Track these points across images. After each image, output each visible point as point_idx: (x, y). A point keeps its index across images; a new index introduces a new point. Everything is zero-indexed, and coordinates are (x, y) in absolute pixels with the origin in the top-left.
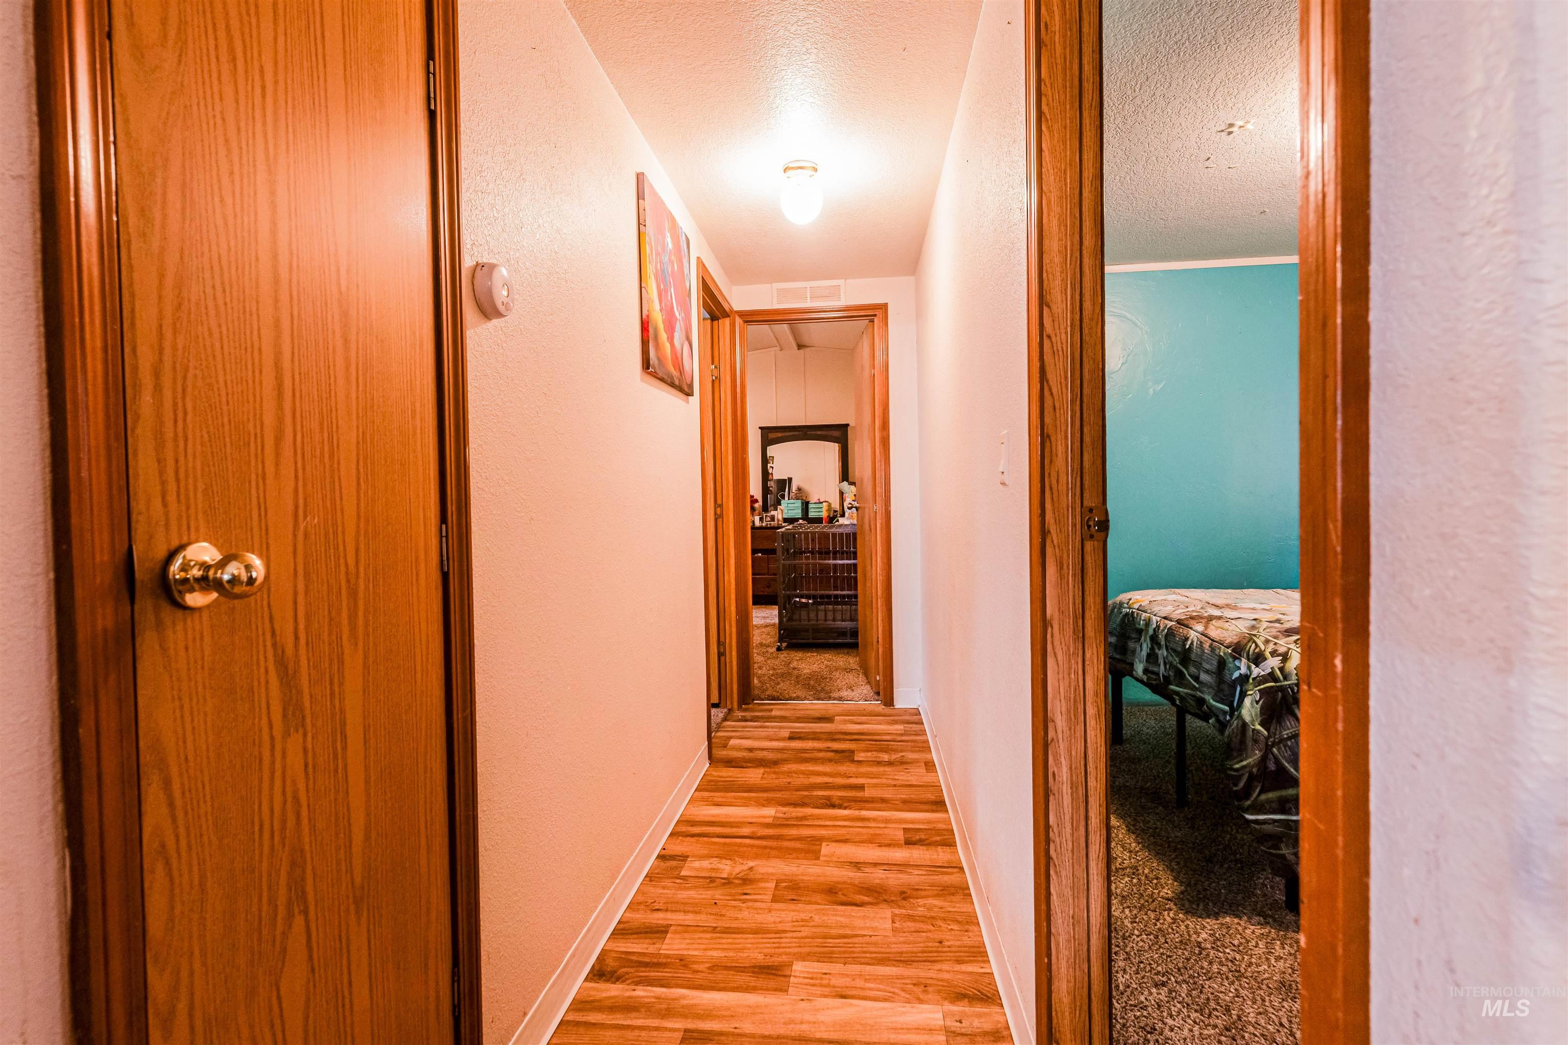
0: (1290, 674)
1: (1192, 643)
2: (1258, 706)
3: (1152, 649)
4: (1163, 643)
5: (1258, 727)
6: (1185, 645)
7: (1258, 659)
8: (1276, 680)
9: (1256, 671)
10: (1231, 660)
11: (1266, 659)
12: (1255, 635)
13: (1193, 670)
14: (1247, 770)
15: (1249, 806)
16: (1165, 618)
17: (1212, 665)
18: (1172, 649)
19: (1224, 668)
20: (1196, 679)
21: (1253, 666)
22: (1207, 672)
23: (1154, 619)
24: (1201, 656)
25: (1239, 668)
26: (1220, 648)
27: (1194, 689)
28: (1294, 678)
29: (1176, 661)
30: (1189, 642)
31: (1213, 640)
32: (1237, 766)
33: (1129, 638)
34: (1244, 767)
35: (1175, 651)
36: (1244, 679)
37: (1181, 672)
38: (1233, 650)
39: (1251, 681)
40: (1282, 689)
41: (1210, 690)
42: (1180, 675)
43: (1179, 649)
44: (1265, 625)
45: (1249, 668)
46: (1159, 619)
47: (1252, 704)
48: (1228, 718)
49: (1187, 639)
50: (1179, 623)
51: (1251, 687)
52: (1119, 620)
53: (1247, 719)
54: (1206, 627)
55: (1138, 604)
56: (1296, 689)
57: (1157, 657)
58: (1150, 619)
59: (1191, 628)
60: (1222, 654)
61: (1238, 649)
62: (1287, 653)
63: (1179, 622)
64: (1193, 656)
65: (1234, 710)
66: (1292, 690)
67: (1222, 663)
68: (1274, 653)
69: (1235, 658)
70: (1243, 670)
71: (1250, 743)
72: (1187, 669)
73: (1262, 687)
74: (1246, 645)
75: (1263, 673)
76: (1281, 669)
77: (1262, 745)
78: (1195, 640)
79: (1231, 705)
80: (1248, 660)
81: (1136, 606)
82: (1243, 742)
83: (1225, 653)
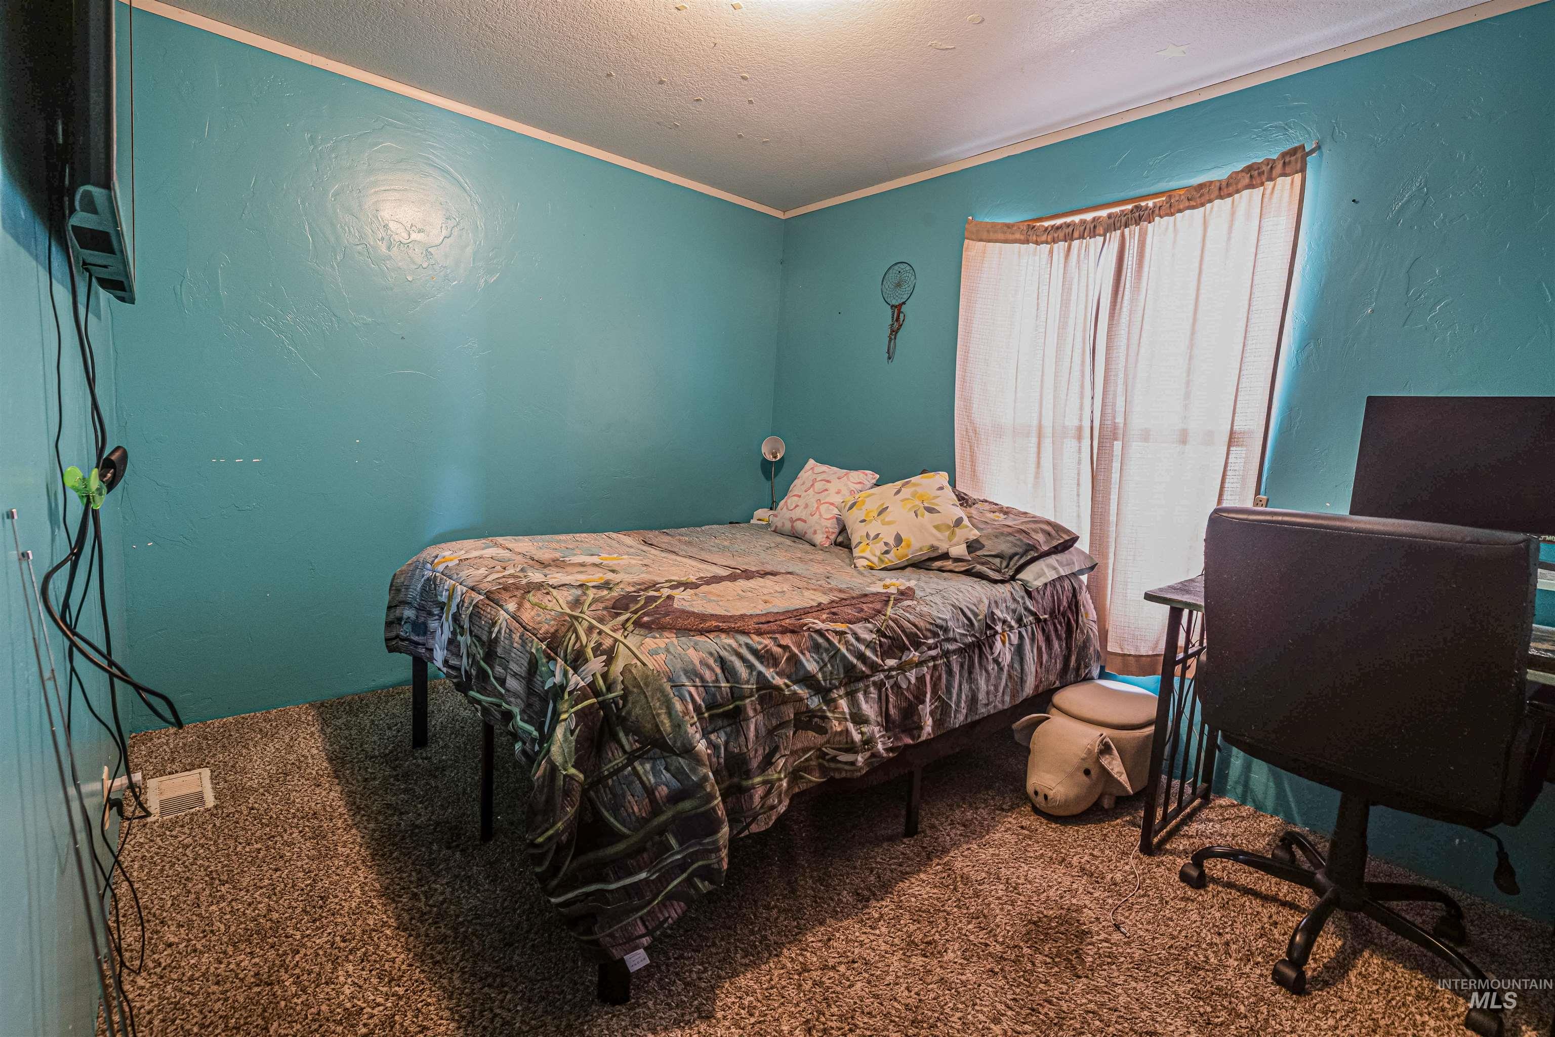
0: (614, 682)
1: (499, 632)
2: (573, 738)
3: (454, 633)
4: (466, 626)
5: (573, 771)
6: (491, 633)
7: (577, 661)
8: (597, 693)
9: (575, 680)
10: (544, 660)
11: (586, 661)
12: (576, 618)
13: (499, 669)
14: (555, 841)
15: (558, 886)
16: (473, 589)
17: (518, 666)
18: (476, 636)
19: (535, 672)
20: (502, 682)
21: (571, 672)
22: (515, 675)
23: (460, 589)
24: (509, 652)
25: (553, 674)
26: (532, 642)
27: (501, 696)
28: (620, 687)
29: (480, 653)
30: (496, 629)
31: (525, 628)
32: (540, 840)
33: (430, 614)
34: (550, 838)
35: (479, 639)
36: (559, 691)
37: (485, 672)
38: (548, 646)
39: (566, 696)
40: (603, 705)
41: (519, 701)
42: (483, 676)
43: (485, 638)
44: (591, 593)
45: (565, 674)
46: (465, 589)
47: (565, 735)
48: (537, 748)
49: (494, 624)
50: (488, 598)
51: (566, 706)
52: (419, 586)
53: (558, 759)
54: (520, 605)
55: (445, 565)
56: (621, 702)
57: (459, 646)
58: (454, 588)
59: (501, 606)
60: (534, 651)
61: (554, 642)
62: (612, 647)
63: (489, 595)
64: (499, 651)
65: (546, 738)
66: (617, 705)
67: (533, 665)
68: (597, 650)
69: (550, 658)
70: (558, 679)
71: (559, 800)
72: (492, 668)
73: (579, 706)
74: (564, 636)
75: (582, 684)
76: (605, 676)
77: (577, 797)
78: (504, 625)
79: (540, 729)
80: (566, 662)
81: (441, 568)
82: (550, 800)
83: (537, 650)
